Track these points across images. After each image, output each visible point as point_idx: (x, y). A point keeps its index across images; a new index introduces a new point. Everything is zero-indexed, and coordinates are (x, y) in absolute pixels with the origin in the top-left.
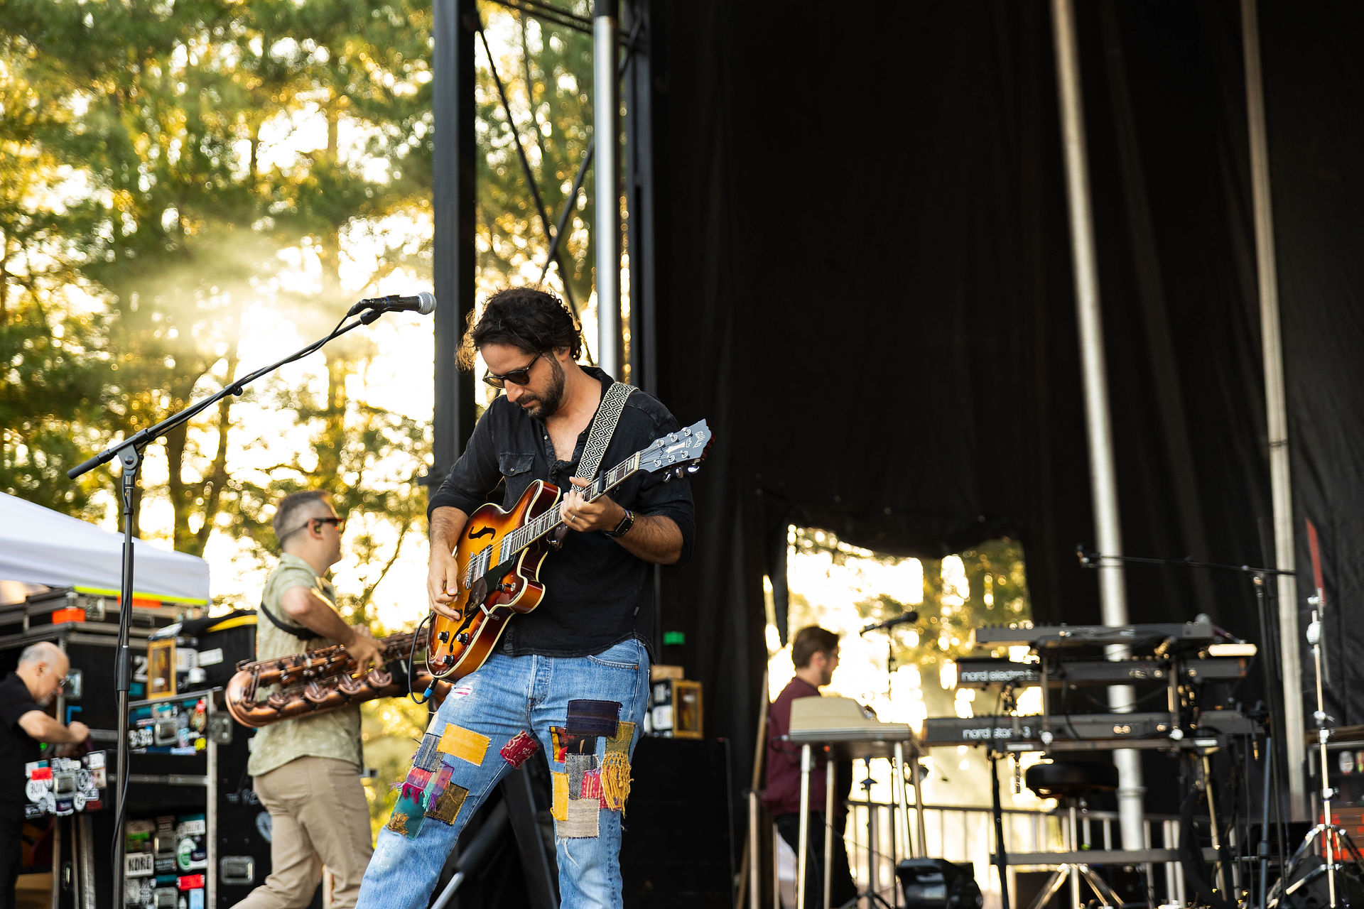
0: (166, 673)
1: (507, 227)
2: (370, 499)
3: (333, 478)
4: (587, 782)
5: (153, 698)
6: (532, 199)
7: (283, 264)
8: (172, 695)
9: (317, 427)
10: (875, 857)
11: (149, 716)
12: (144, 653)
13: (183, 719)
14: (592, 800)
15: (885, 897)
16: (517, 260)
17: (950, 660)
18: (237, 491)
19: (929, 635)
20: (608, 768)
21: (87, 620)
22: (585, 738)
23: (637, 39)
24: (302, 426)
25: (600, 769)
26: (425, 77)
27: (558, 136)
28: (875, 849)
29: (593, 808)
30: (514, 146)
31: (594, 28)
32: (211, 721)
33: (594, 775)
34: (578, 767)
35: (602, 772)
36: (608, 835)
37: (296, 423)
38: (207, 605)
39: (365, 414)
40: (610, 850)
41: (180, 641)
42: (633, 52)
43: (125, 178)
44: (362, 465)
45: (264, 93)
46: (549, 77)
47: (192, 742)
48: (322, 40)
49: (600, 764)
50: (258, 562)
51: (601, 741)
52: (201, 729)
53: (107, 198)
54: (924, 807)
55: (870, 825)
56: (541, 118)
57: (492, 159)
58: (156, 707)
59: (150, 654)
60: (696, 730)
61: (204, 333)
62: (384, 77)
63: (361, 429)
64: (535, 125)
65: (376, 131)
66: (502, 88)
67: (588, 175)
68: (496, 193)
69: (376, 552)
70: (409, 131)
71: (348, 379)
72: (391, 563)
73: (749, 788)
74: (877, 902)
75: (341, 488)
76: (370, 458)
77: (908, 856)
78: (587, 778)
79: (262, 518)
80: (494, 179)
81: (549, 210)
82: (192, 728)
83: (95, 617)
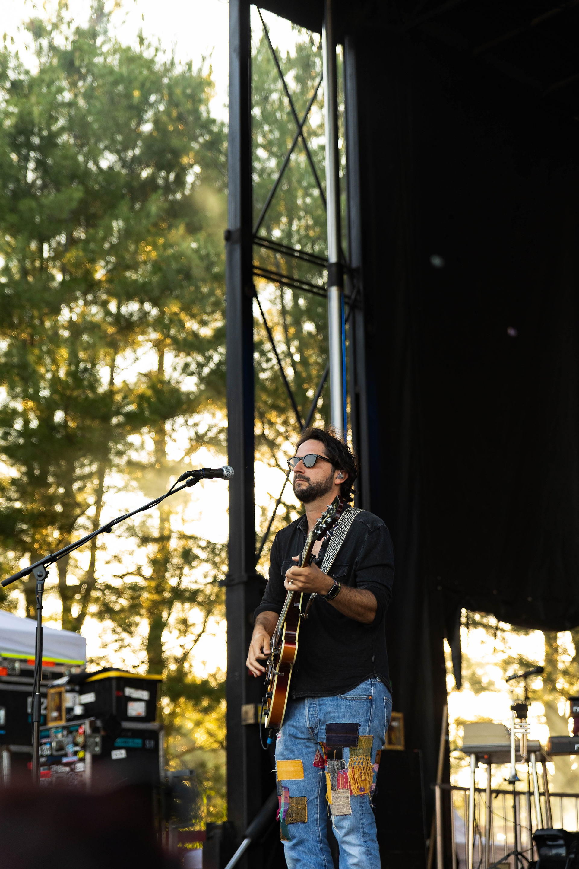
0: (59, 709)
1: (273, 420)
2: (187, 594)
3: (163, 581)
4: (340, 777)
5: (51, 725)
6: (289, 401)
7: (131, 445)
8: (63, 723)
9: (152, 549)
10: (518, 827)
11: (48, 737)
12: (45, 695)
13: (70, 739)
14: (344, 790)
15: (525, 854)
16: (279, 440)
17: (564, 698)
18: (101, 590)
19: (550, 681)
20: (353, 768)
21: (9, 675)
22: (336, 749)
23: (355, 300)
24: (143, 548)
25: (347, 769)
26: (219, 324)
27: (304, 361)
28: (518, 822)
29: (346, 795)
30: (277, 367)
31: (329, 293)
32: (88, 739)
33: (344, 773)
34: (334, 769)
35: (349, 771)
36: (360, 813)
37: (139, 546)
38: (84, 665)
39: (184, 540)
40: (364, 821)
41: (68, 688)
42: (353, 308)
43: (31, 391)
44: (181, 573)
45: (118, 337)
46: (298, 324)
47: (76, 753)
48: (155, 303)
49: (347, 766)
50: (116, 637)
51: (346, 750)
52: (81, 744)
53: (19, 405)
54: (550, 795)
55: (514, 807)
56: (293, 350)
57: (263, 376)
58: (53, 731)
59: (49, 697)
60: (400, 744)
61: (80, 489)
62: (192, 325)
63: (180, 550)
64: (289, 355)
65: (189, 359)
66: (269, 331)
67: (325, 386)
68: (264, 397)
69: (191, 629)
70: (209, 359)
71: (172, 518)
72: (200, 635)
73: (435, 783)
74: (520, 857)
75: (168, 588)
76: (186, 569)
77: (540, 827)
78: (340, 775)
79: (117, 607)
80: (264, 388)
81: (299, 408)
82: (76, 744)
83: (14, 673)
